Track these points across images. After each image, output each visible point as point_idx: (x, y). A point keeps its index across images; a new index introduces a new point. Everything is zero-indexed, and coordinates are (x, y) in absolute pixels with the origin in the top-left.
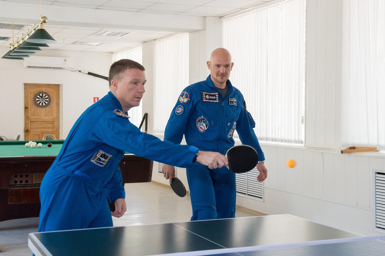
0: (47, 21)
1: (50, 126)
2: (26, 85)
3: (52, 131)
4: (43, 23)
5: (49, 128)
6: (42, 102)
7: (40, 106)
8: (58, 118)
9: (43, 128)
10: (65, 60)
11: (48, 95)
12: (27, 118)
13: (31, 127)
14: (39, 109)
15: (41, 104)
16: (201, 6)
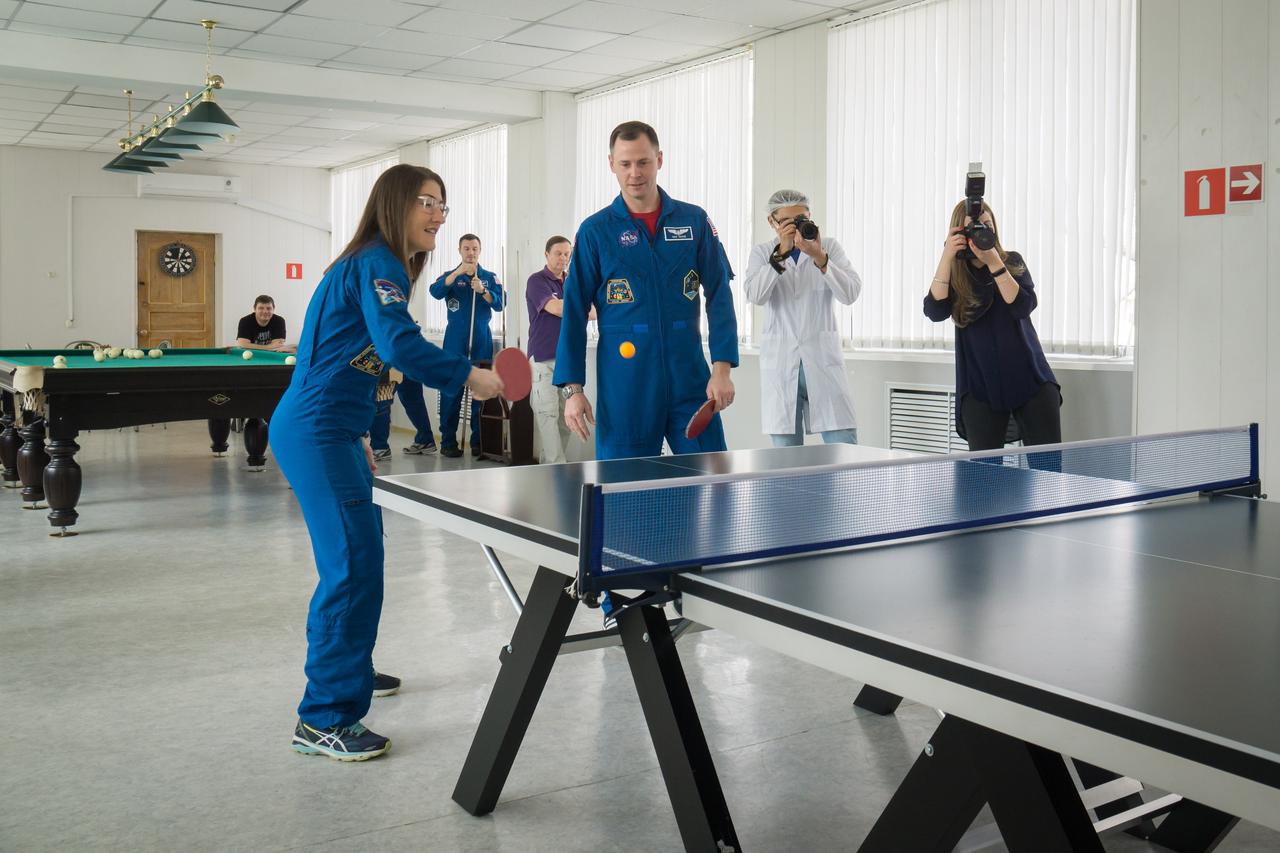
0: (221, 84)
1: (194, 321)
2: (140, 234)
3: (199, 334)
4: (214, 90)
5: (192, 326)
6: (177, 265)
7: (174, 275)
8: (212, 305)
9: (176, 326)
10: (229, 183)
11: (191, 251)
12: (143, 303)
13: (153, 323)
14: (170, 281)
15: (175, 270)
16: (539, 67)
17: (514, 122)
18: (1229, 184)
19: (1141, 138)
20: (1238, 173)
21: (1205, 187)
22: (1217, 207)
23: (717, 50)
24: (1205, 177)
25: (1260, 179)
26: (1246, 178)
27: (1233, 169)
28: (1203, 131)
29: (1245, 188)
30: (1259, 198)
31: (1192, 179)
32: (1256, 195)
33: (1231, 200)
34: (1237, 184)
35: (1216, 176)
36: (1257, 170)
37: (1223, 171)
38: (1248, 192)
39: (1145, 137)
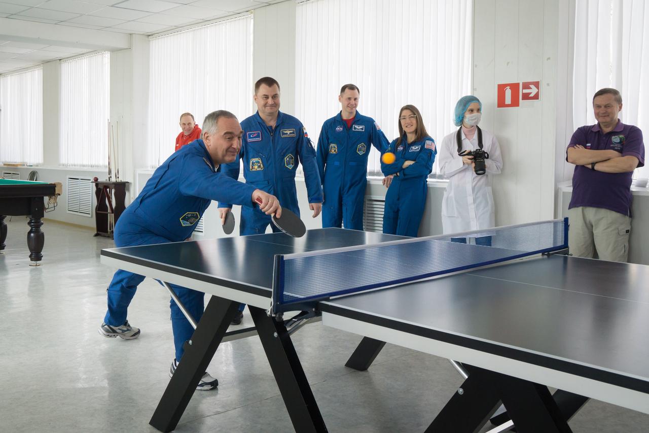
17: (113, 50)
18: (521, 91)
19: (474, 66)
20: (526, 86)
21: (508, 93)
22: (515, 103)
23: (232, 13)
24: (508, 87)
25: (538, 88)
26: (531, 88)
27: (524, 84)
28: (508, 63)
29: (531, 93)
30: (538, 99)
31: (501, 88)
32: (536, 97)
33: (522, 100)
34: (526, 91)
35: (515, 87)
36: (537, 84)
37: (518, 85)
38: (532, 95)
39: (476, 66)
